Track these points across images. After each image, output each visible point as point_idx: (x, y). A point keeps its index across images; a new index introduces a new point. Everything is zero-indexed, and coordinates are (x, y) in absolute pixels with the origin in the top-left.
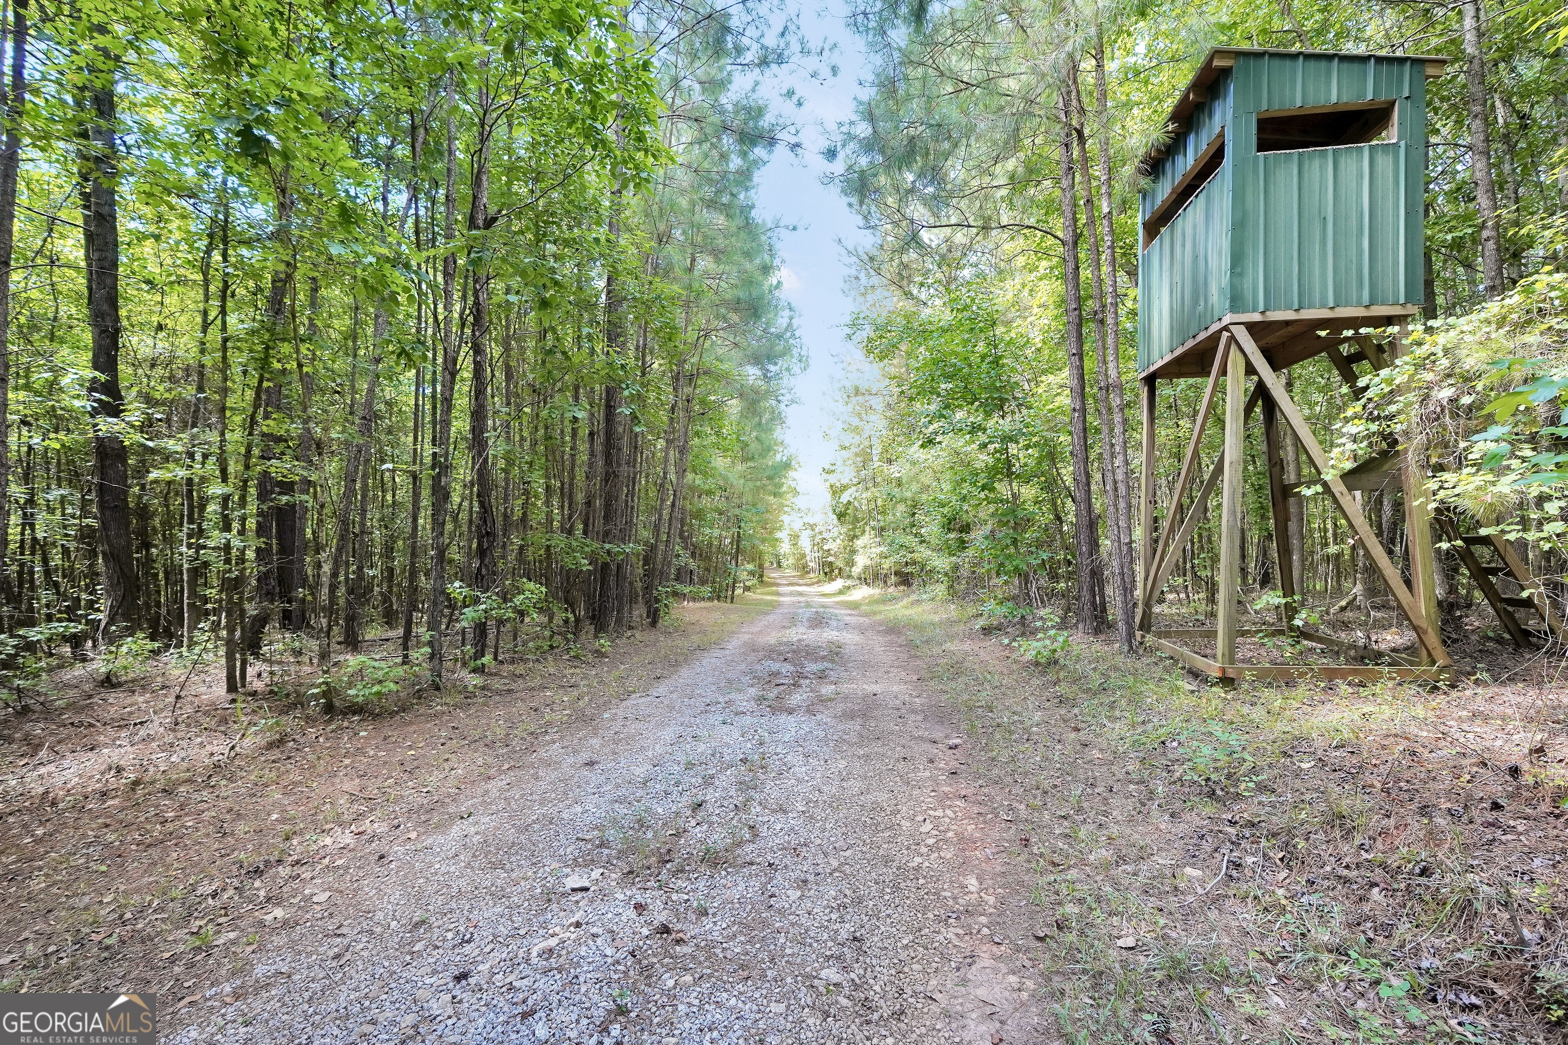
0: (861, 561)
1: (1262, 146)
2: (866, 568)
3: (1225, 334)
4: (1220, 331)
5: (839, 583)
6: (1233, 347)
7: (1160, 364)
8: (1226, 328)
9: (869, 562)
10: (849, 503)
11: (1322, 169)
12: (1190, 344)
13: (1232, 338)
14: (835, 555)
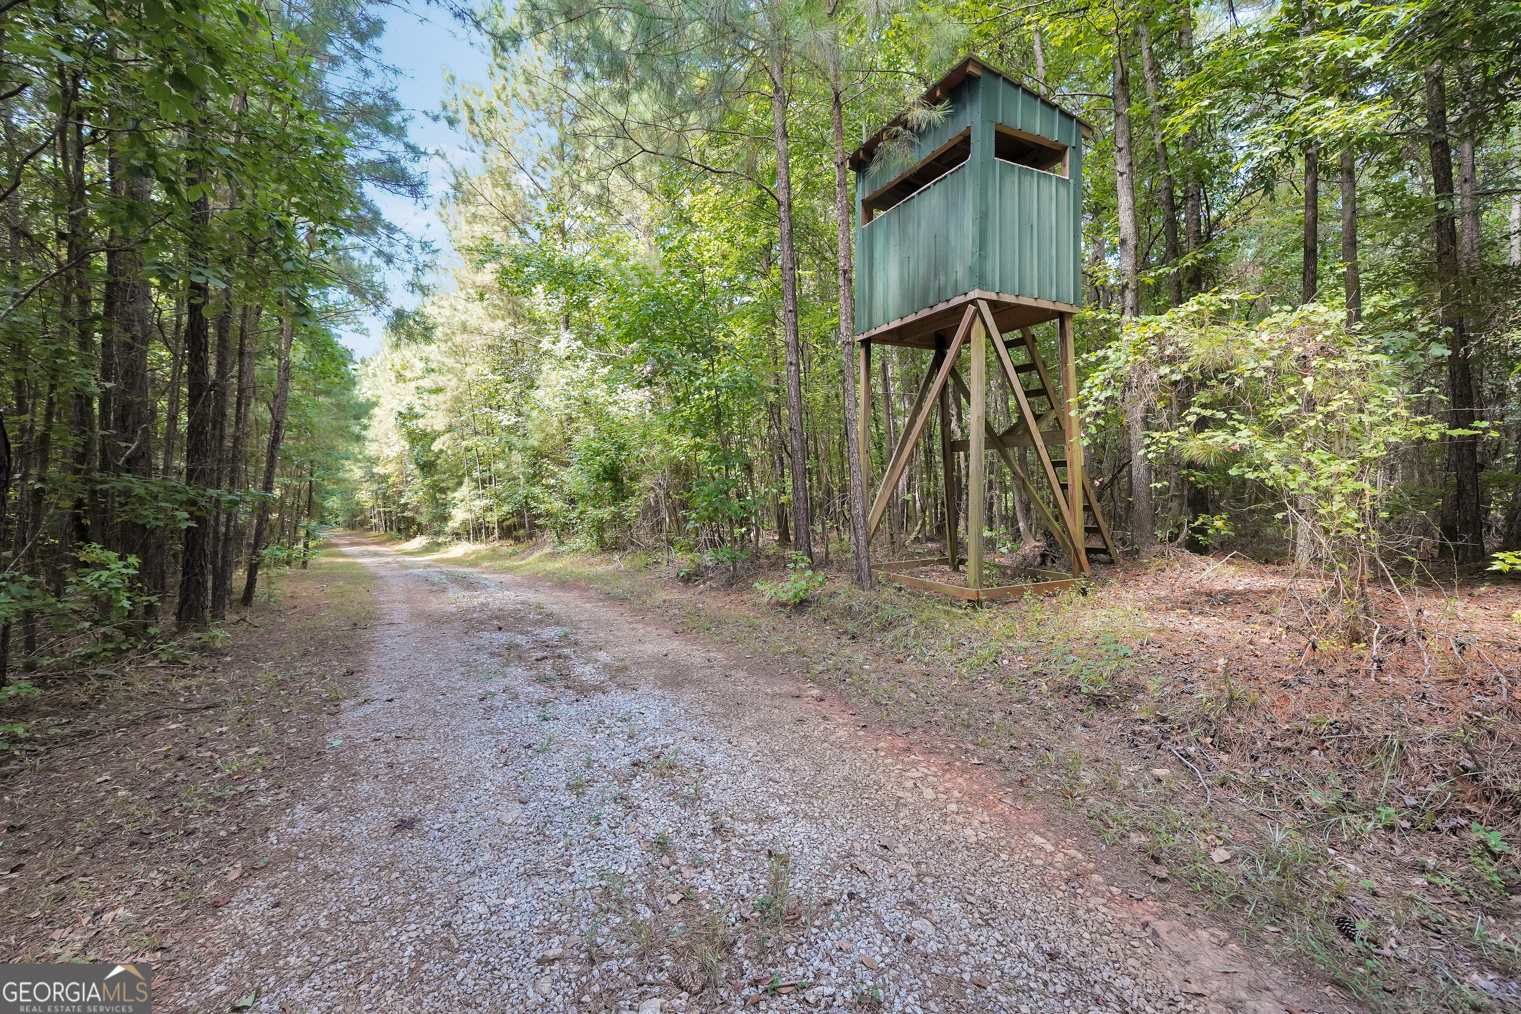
0: (459, 516)
1: (998, 154)
2: (464, 523)
3: (971, 309)
4: (964, 306)
5: (419, 542)
6: (978, 319)
7: (884, 328)
8: (973, 302)
9: (469, 516)
10: (441, 451)
11: (1031, 184)
12: (925, 313)
13: (978, 311)
14: (416, 510)
